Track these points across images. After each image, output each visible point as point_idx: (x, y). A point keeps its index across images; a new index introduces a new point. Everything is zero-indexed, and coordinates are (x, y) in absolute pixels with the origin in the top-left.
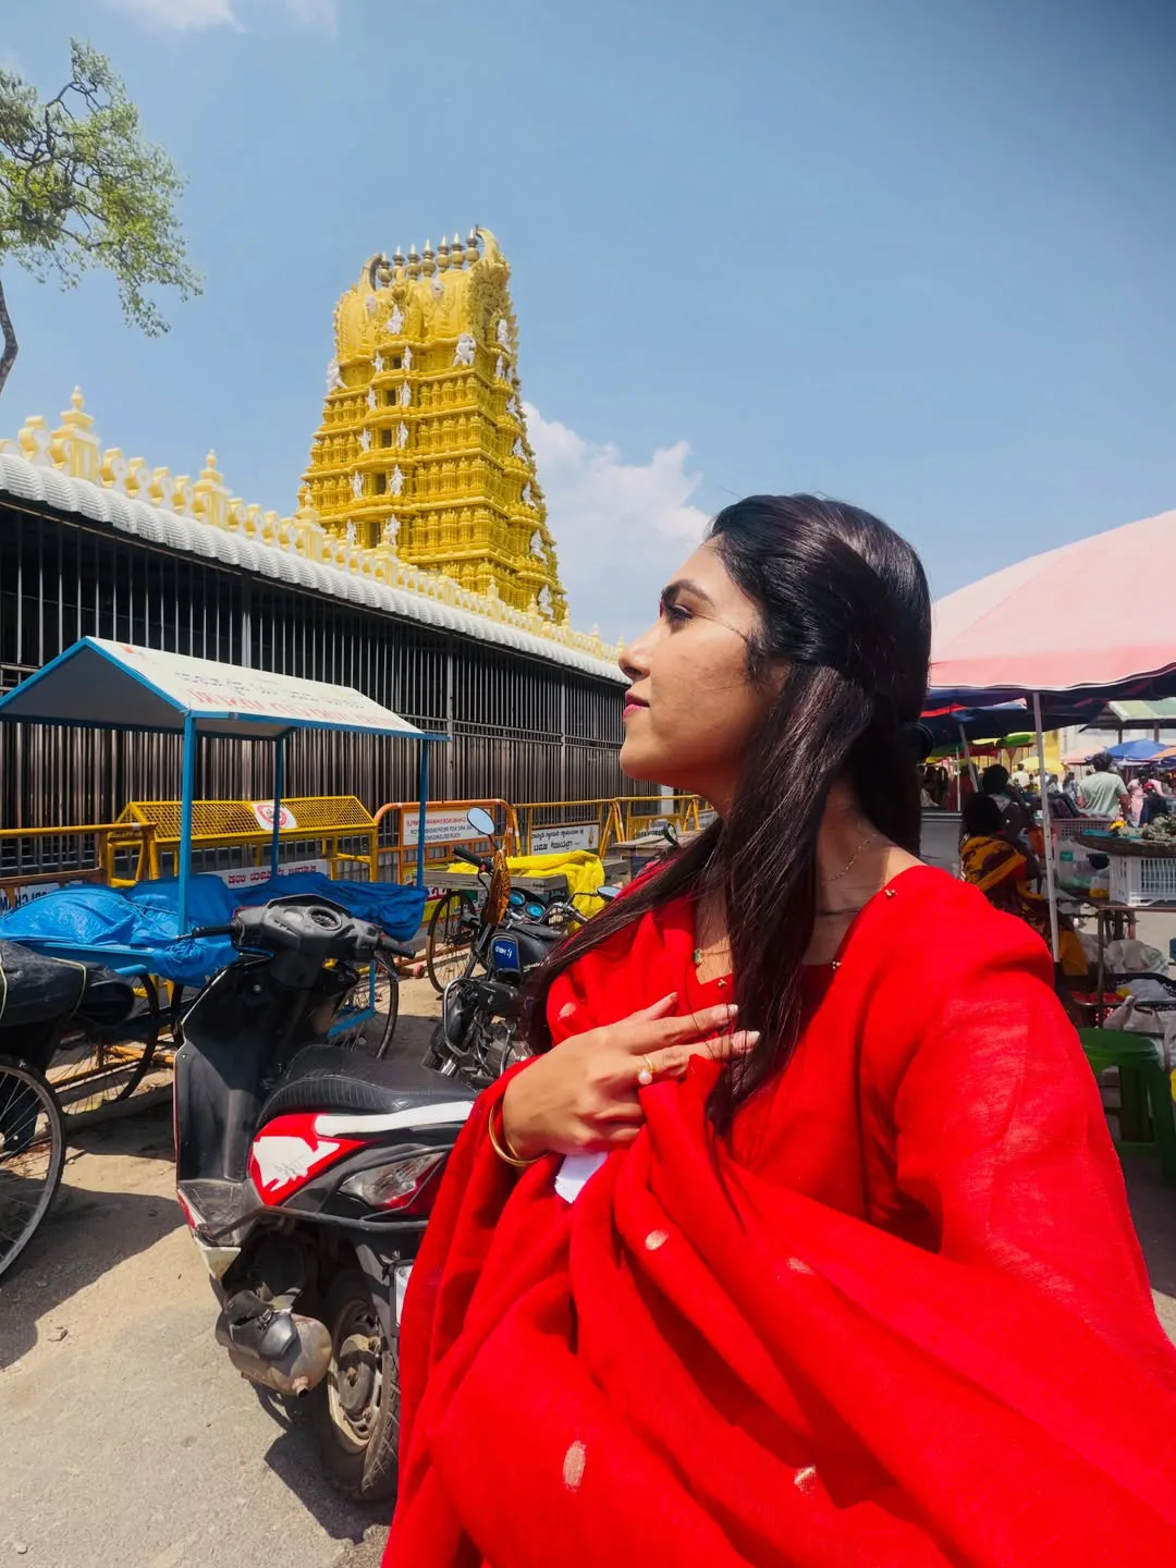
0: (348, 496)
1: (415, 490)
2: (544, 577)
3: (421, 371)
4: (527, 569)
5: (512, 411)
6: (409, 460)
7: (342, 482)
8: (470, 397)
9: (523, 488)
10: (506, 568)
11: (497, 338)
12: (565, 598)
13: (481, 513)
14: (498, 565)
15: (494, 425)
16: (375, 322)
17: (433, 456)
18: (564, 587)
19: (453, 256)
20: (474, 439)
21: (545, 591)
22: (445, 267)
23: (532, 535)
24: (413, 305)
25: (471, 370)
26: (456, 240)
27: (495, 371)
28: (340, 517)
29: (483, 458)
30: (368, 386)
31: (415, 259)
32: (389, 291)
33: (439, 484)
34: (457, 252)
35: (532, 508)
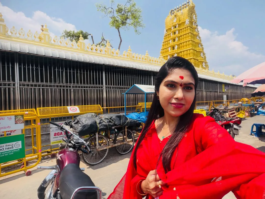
0: (168, 51)
1: (179, 48)
2: (203, 61)
3: (180, 27)
4: (200, 59)
5: (196, 31)
6: (178, 43)
7: (167, 49)
8: (188, 30)
9: (199, 44)
10: (196, 60)
11: (193, 18)
12: (208, 64)
13: (191, 50)
14: (195, 59)
15: (193, 34)
16: (172, 21)
17: (182, 42)
18: (207, 62)
19: (185, 6)
20: (190, 37)
21: (204, 63)
22: (183, 8)
23: (201, 53)
24: (178, 16)
25: (189, 25)
26: (185, 3)
27: (193, 24)
28: (167, 55)
29: (191, 41)
30: (171, 32)
31: (178, 8)
32: (174, 15)
33: (184, 47)
34: (185, 5)
35: (201, 48)
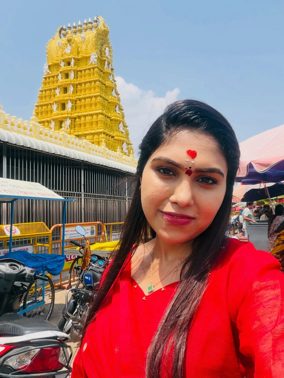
0: (52, 111)
1: (76, 109)
2: (124, 139)
3: (78, 66)
4: (118, 136)
5: (111, 79)
6: (73, 98)
7: (49, 107)
8: (95, 75)
9: (116, 107)
10: (110, 136)
11: (105, 54)
12: (132, 146)
13: (100, 116)
14: (107, 135)
15: (105, 85)
16: (61, 50)
17: (82, 96)
18: (131, 142)
19: (89, 26)
20: (97, 90)
21: (125, 144)
22: (86, 30)
23: (120, 123)
24: (74, 43)
25: (96, 66)
26: (90, 21)
27: (105, 66)
28: (49, 119)
29: (101, 97)
30: (59, 72)
31: (75, 27)
32: (66, 38)
33: (85, 106)
34: (90, 25)
35: (119, 114)
